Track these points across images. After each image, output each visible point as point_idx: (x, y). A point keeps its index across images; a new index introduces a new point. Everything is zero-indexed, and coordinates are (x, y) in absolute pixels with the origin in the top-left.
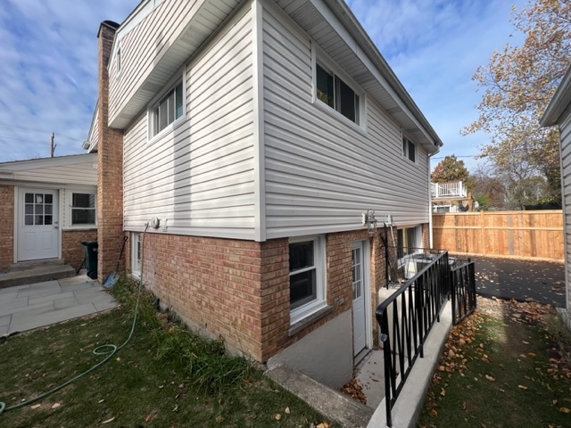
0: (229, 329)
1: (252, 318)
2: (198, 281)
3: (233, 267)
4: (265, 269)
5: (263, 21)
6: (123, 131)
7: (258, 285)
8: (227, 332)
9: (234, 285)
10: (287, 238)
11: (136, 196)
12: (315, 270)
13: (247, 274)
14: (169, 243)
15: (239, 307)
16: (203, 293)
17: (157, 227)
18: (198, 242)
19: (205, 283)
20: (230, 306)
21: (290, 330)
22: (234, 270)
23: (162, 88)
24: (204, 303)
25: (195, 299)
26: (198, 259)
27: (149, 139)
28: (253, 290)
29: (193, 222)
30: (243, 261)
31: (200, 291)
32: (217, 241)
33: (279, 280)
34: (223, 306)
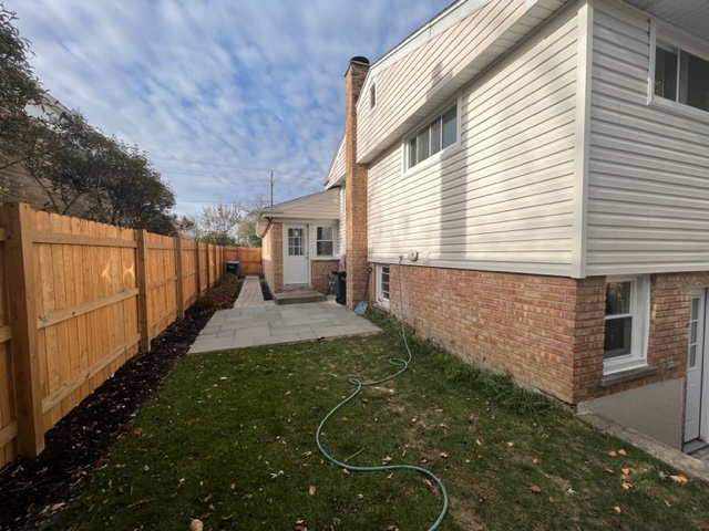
0: (521, 366)
1: (558, 358)
2: (474, 315)
3: (530, 303)
4: (580, 308)
5: (595, 24)
6: (367, 165)
7: (571, 324)
8: (518, 369)
9: (531, 322)
10: (605, 276)
11: (384, 229)
12: (630, 319)
13: (552, 311)
14: (430, 276)
15: (538, 345)
16: (481, 327)
17: (416, 259)
18: (475, 276)
19: (484, 317)
20: (523, 342)
21: (603, 380)
22: (532, 307)
23: (424, 118)
24: (482, 338)
25: (468, 332)
26: (475, 293)
27: (405, 172)
28: (561, 329)
29: (468, 256)
30: (547, 298)
31: (476, 325)
32: (505, 276)
33: (593, 323)
34: (511, 342)
